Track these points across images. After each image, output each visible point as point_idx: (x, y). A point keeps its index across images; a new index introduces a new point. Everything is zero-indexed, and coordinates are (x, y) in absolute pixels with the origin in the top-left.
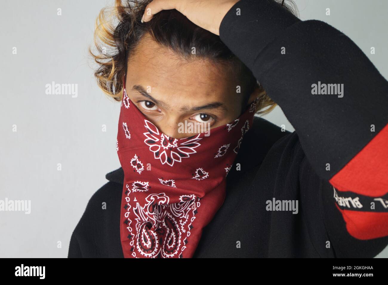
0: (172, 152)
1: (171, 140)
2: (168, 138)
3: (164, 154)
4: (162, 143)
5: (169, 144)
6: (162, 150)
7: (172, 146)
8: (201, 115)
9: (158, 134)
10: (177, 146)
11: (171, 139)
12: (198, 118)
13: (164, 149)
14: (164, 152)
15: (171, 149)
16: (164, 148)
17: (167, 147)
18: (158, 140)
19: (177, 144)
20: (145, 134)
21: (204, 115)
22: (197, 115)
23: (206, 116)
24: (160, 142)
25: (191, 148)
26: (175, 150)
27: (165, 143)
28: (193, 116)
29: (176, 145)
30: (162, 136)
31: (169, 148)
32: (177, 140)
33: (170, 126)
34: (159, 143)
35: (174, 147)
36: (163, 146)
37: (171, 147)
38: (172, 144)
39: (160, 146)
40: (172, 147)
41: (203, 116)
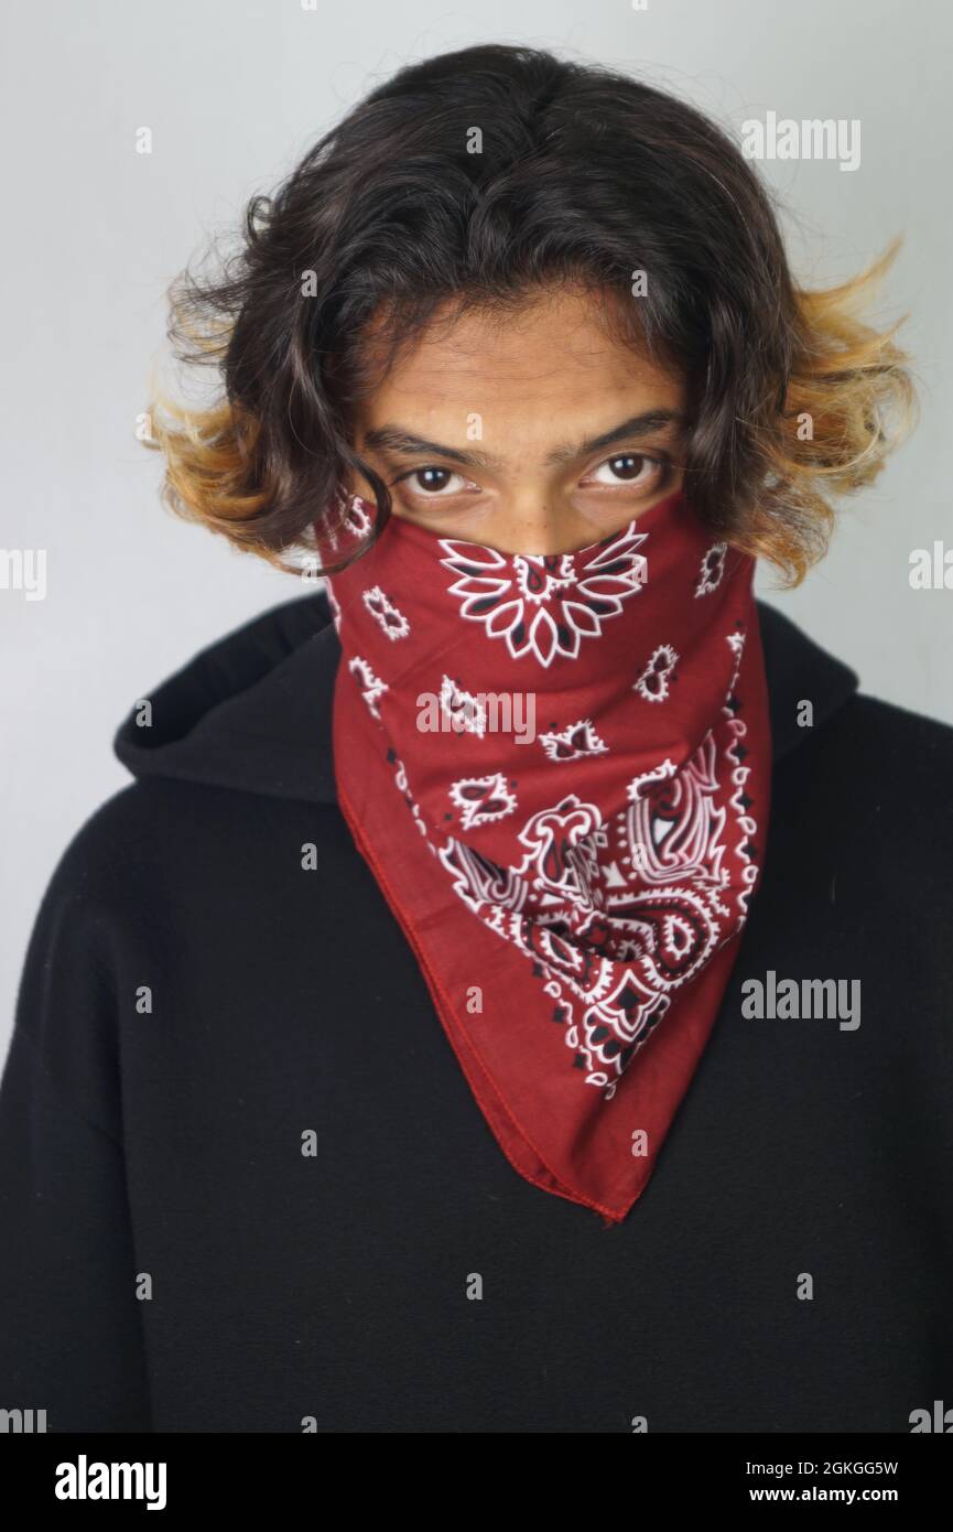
0: (566, 604)
1: (553, 565)
2: (540, 562)
3: (543, 623)
4: (524, 588)
5: (550, 580)
6: (531, 609)
7: (559, 583)
8: (612, 462)
9: (502, 563)
10: (576, 579)
11: (552, 560)
12: (605, 476)
13: (538, 602)
14: (543, 613)
15: (559, 595)
16: (537, 599)
17: (546, 595)
18: (506, 585)
19: (573, 570)
20: (454, 590)
21: (624, 458)
22: (599, 466)
23: (630, 462)
24: (516, 585)
25: (622, 578)
26: (572, 593)
27: (536, 583)
28: (588, 474)
29: (571, 577)
30: (518, 562)
31: (551, 593)
32: (572, 558)
33: (529, 524)
34: (514, 593)
35: (566, 583)
36: (530, 596)
37: (558, 586)
38: (559, 577)
39: (520, 603)
40: (562, 587)
41: (619, 464)
